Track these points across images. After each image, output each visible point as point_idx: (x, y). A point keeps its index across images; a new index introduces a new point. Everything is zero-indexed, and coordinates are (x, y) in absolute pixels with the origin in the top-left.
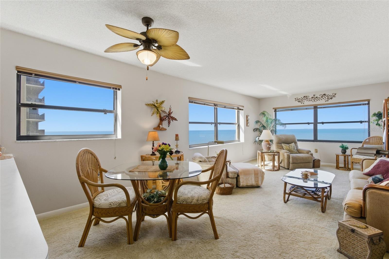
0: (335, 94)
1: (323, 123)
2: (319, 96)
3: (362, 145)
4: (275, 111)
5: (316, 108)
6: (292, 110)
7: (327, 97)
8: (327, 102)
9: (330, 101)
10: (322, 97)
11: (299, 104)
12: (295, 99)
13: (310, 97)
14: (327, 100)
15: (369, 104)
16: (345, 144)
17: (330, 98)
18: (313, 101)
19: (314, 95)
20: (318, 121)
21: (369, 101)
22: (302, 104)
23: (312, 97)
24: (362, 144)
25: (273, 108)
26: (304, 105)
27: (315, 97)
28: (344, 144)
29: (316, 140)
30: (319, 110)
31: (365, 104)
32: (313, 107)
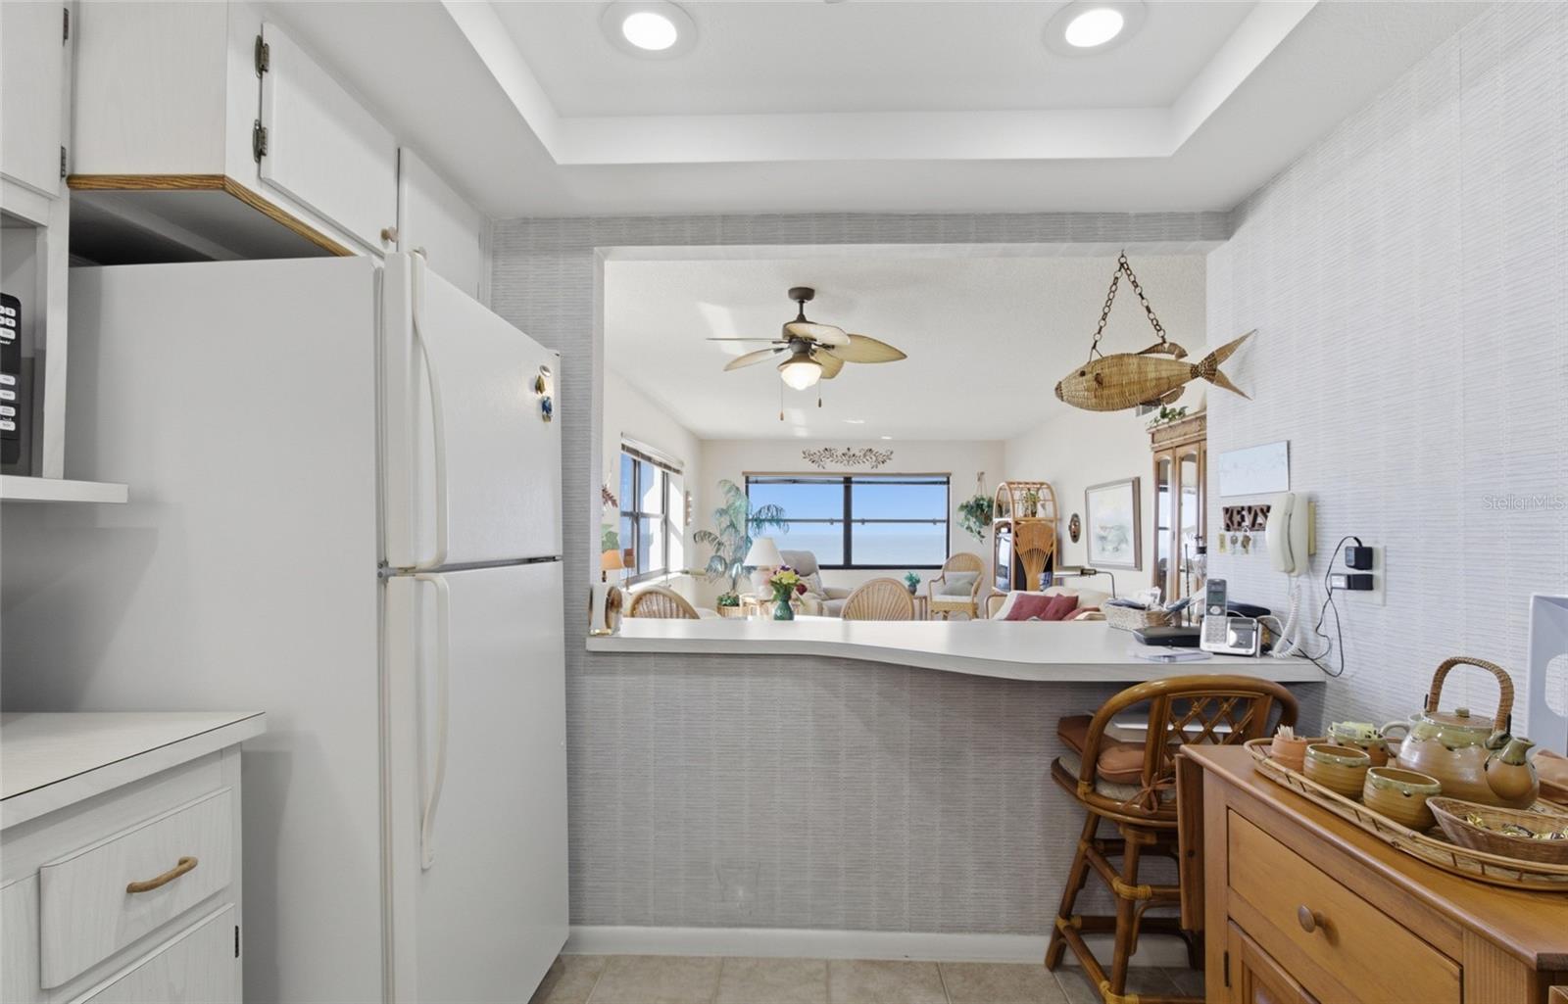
0: (892, 453)
1: (863, 521)
2: (858, 454)
3: (941, 575)
4: (747, 481)
5: (848, 482)
6: (795, 482)
7: (874, 458)
8: (875, 471)
9: (882, 469)
10: (865, 455)
11: (814, 468)
12: (804, 453)
13: (840, 453)
14: (874, 464)
15: (948, 482)
16: (915, 573)
17: (880, 459)
18: (845, 462)
19: (849, 449)
20: (854, 517)
21: (948, 476)
22: (821, 470)
23: (843, 452)
24: (941, 571)
25: (743, 473)
26: (824, 471)
27: (851, 453)
28: (912, 571)
29: (847, 565)
30: (854, 487)
31: (941, 483)
32: (842, 479)
